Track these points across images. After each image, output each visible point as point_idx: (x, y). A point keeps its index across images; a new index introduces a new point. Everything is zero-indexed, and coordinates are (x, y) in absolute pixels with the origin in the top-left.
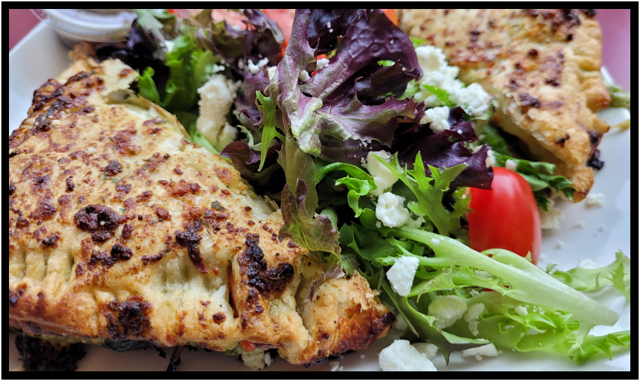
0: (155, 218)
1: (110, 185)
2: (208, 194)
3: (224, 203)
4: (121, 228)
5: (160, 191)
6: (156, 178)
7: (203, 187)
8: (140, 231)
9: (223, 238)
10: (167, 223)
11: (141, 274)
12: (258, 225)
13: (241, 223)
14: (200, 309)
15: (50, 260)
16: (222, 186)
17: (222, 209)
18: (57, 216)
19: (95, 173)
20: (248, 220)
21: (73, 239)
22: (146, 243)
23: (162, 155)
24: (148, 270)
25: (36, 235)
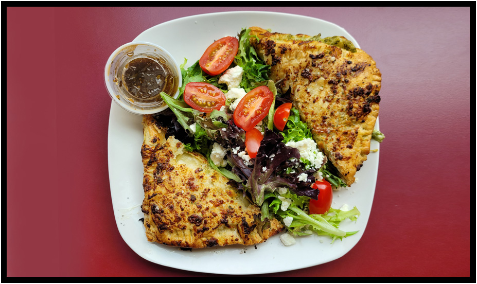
0: (213, 216)
1: (194, 206)
2: (226, 203)
3: (232, 206)
4: (203, 221)
5: (211, 205)
6: (208, 199)
7: (225, 201)
8: (209, 221)
9: (235, 219)
10: (217, 217)
11: (213, 232)
12: (244, 213)
13: (239, 214)
14: (231, 238)
15: (185, 233)
16: (230, 199)
17: (232, 209)
18: (182, 220)
19: (188, 201)
20: (241, 211)
21: (190, 226)
22: (212, 224)
23: (207, 189)
24: (214, 231)
25: (178, 227)
